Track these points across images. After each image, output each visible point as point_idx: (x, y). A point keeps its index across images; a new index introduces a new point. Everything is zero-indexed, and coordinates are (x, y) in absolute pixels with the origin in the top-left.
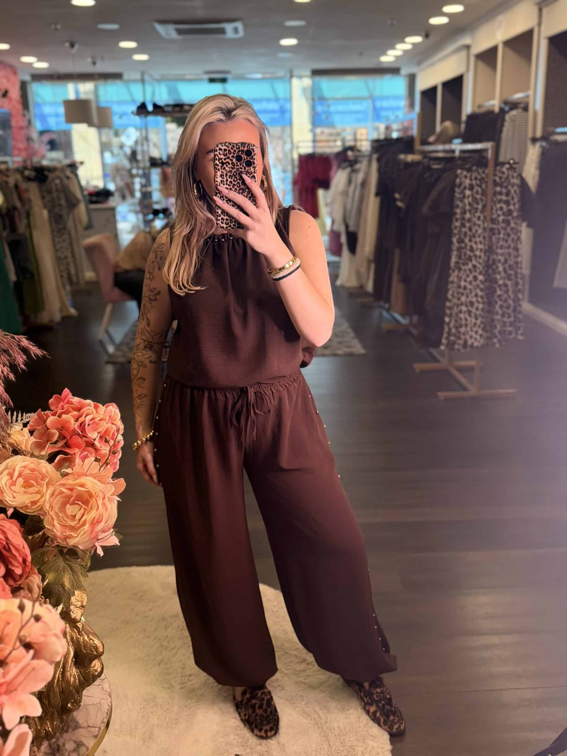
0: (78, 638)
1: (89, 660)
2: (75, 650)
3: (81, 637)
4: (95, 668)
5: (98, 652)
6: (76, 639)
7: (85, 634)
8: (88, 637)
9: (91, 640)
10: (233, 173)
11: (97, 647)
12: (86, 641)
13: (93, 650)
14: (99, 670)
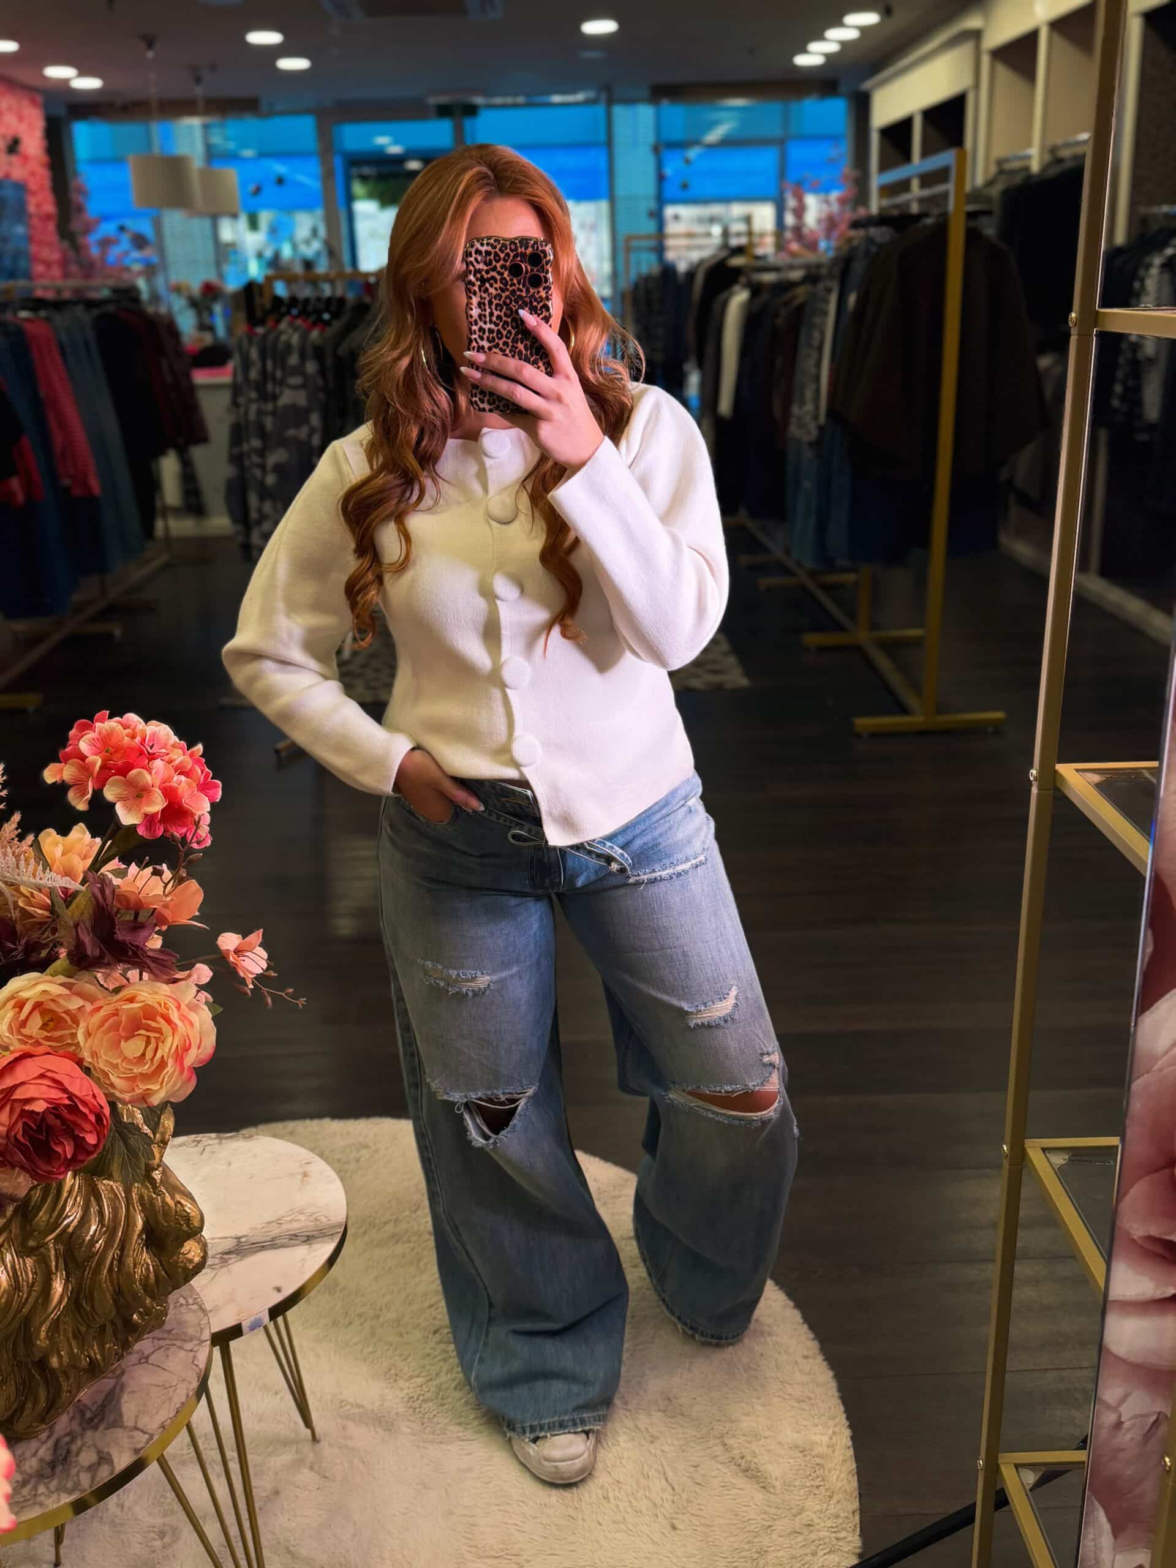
0: (153, 1200)
1: (177, 1238)
2: (147, 1220)
3: (160, 1197)
4: (190, 1256)
5: (192, 1229)
6: (149, 1201)
7: (167, 1191)
8: (173, 1198)
9: (179, 1205)
11: (189, 1217)
12: (168, 1205)
13: (182, 1223)
14: (197, 1260)
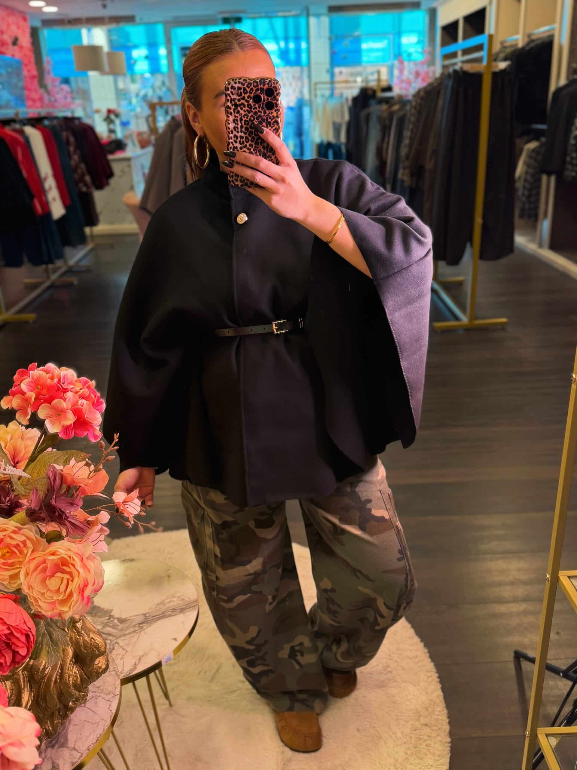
0: (78, 639)
1: (92, 658)
2: (75, 651)
3: (81, 637)
4: (100, 665)
5: (100, 651)
6: (75, 639)
7: (85, 633)
8: (89, 637)
10: (249, 117)
11: (98, 646)
12: (86, 641)
13: (95, 649)
14: (103, 666)
